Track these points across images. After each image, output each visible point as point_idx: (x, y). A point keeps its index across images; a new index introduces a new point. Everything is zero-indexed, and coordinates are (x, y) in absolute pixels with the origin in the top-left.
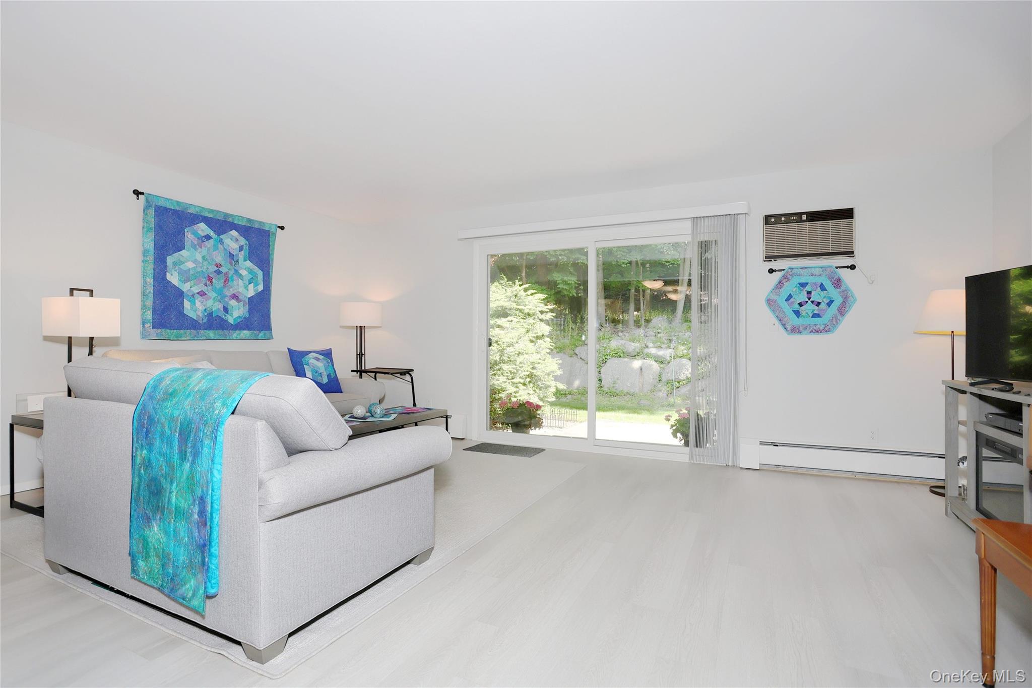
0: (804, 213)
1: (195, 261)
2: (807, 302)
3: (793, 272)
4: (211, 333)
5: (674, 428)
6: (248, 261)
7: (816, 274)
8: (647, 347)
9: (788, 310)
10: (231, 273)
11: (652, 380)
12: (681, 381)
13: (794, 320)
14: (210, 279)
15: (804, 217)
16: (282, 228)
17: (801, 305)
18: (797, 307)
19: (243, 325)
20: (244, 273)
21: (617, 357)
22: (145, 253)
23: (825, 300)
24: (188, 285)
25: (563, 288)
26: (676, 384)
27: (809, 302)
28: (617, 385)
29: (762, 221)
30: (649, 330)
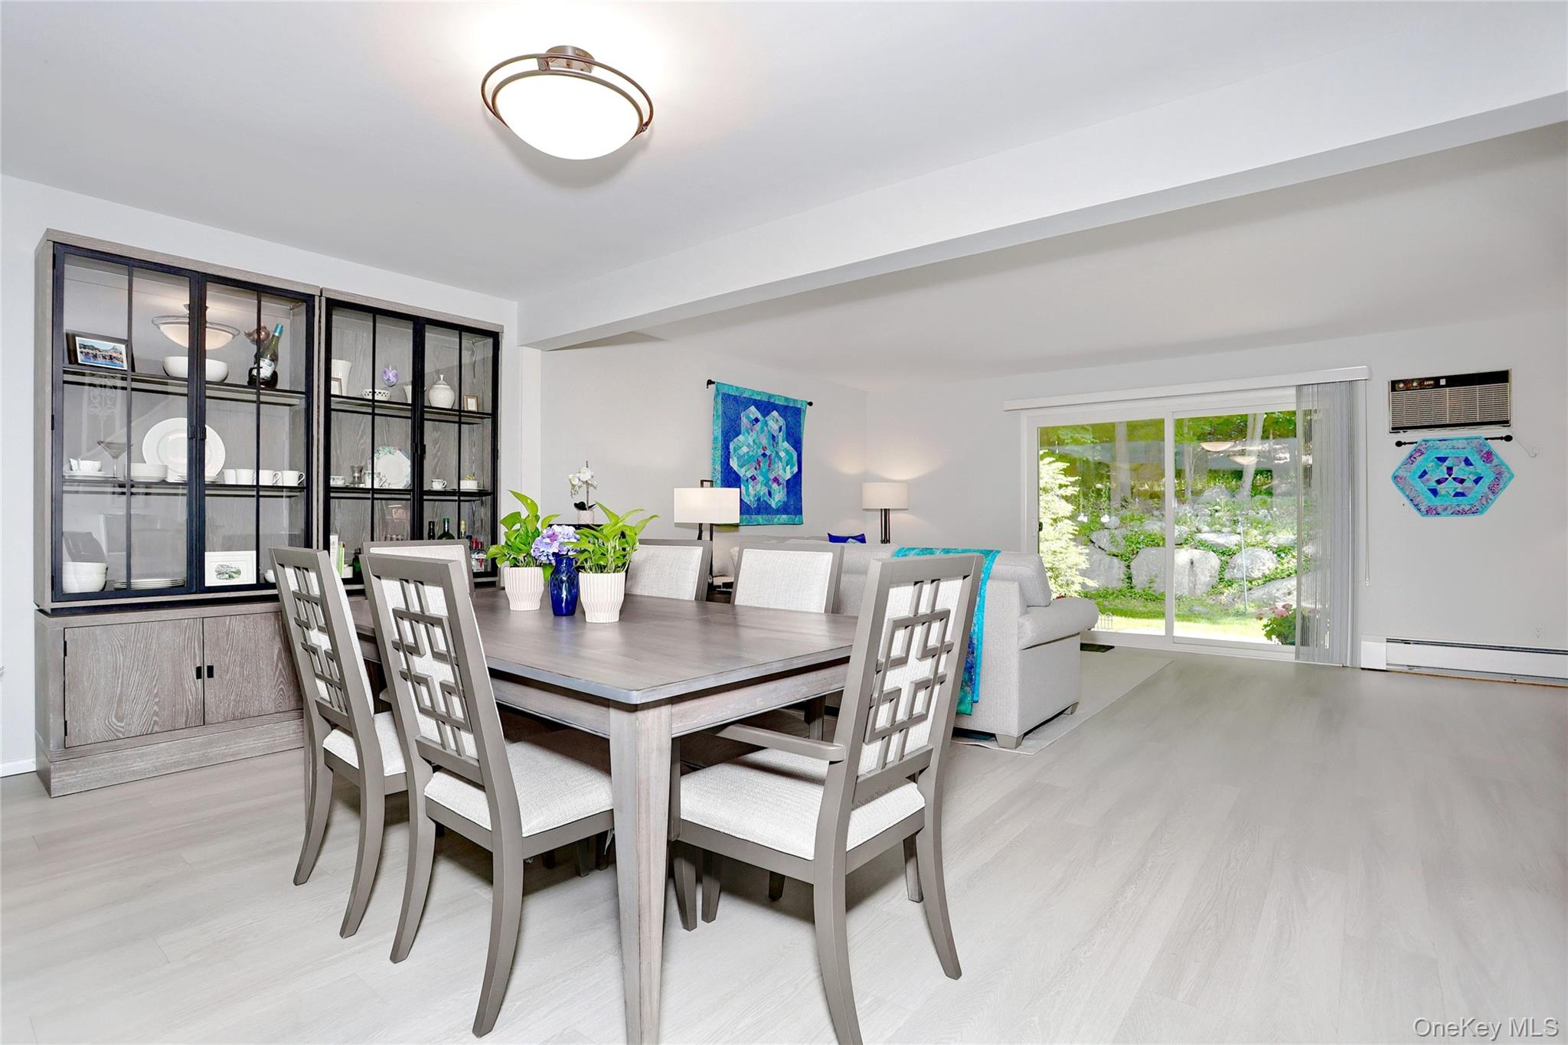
0: (1443, 377)
1: (748, 446)
2: (1447, 479)
3: (1428, 445)
4: (760, 518)
5: (1268, 628)
6: (786, 442)
7: (1460, 447)
8: (1199, 531)
9: (1421, 488)
10: (773, 455)
11: (1208, 579)
12: (1255, 579)
13: (1427, 500)
14: (759, 463)
15: (1443, 382)
16: (810, 404)
17: (1439, 482)
18: (1433, 484)
19: (784, 509)
20: (782, 454)
21: (1155, 546)
22: (715, 439)
23: (1471, 476)
24: (743, 470)
25: (1074, 450)
26: (1246, 585)
27: (1450, 479)
28: (1155, 585)
29: (1386, 388)
30: (1200, 506)
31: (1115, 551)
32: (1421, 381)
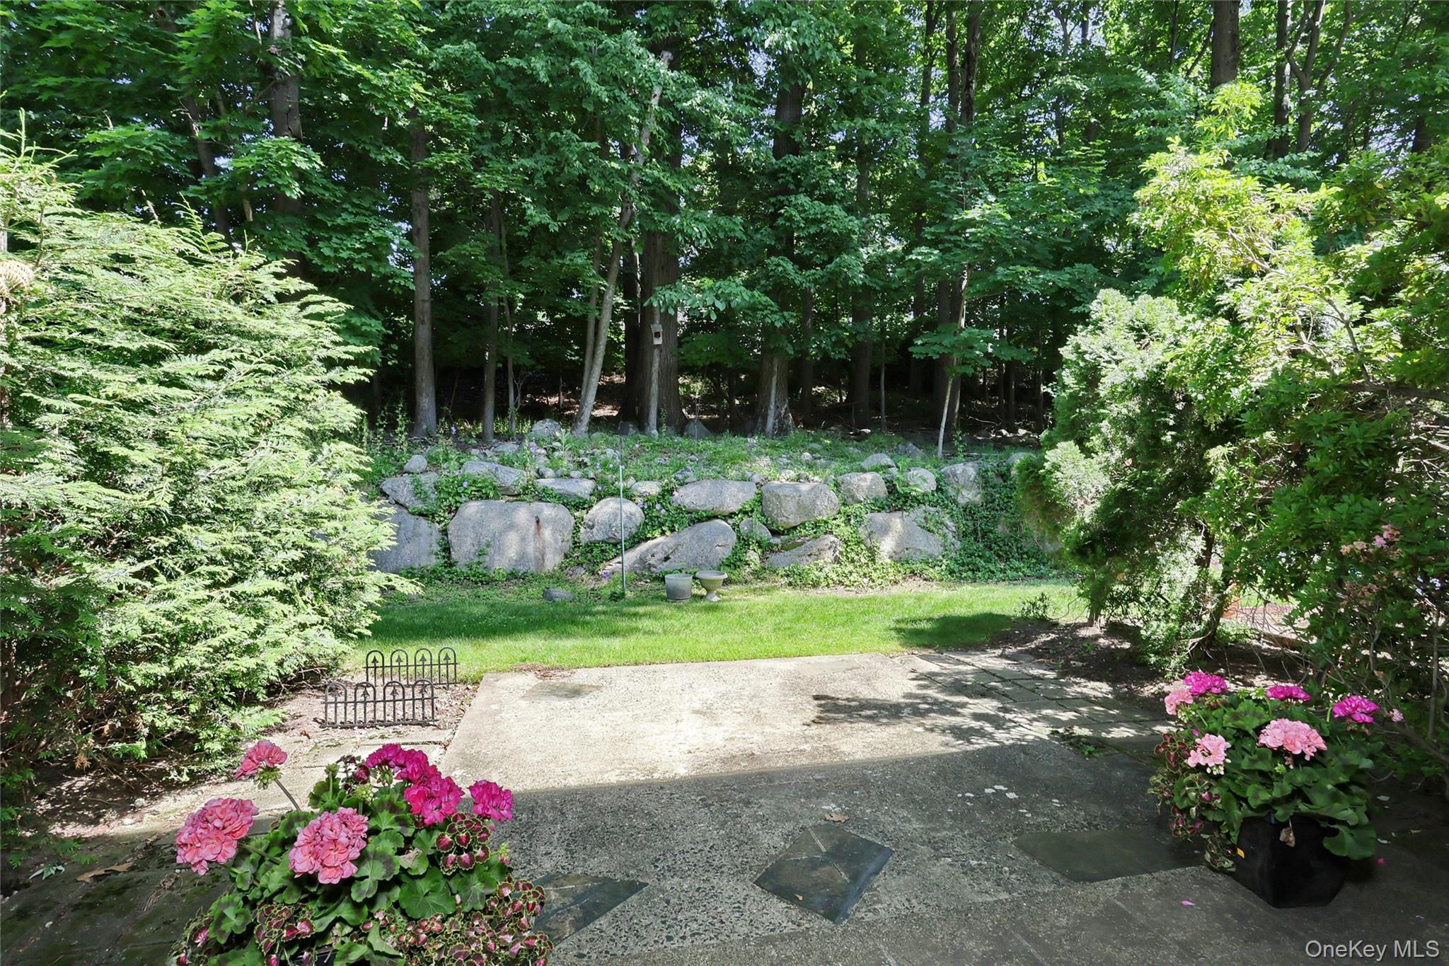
8: (541, 476)
11: (560, 544)
21: (482, 498)
28: (487, 558)
31: (420, 506)
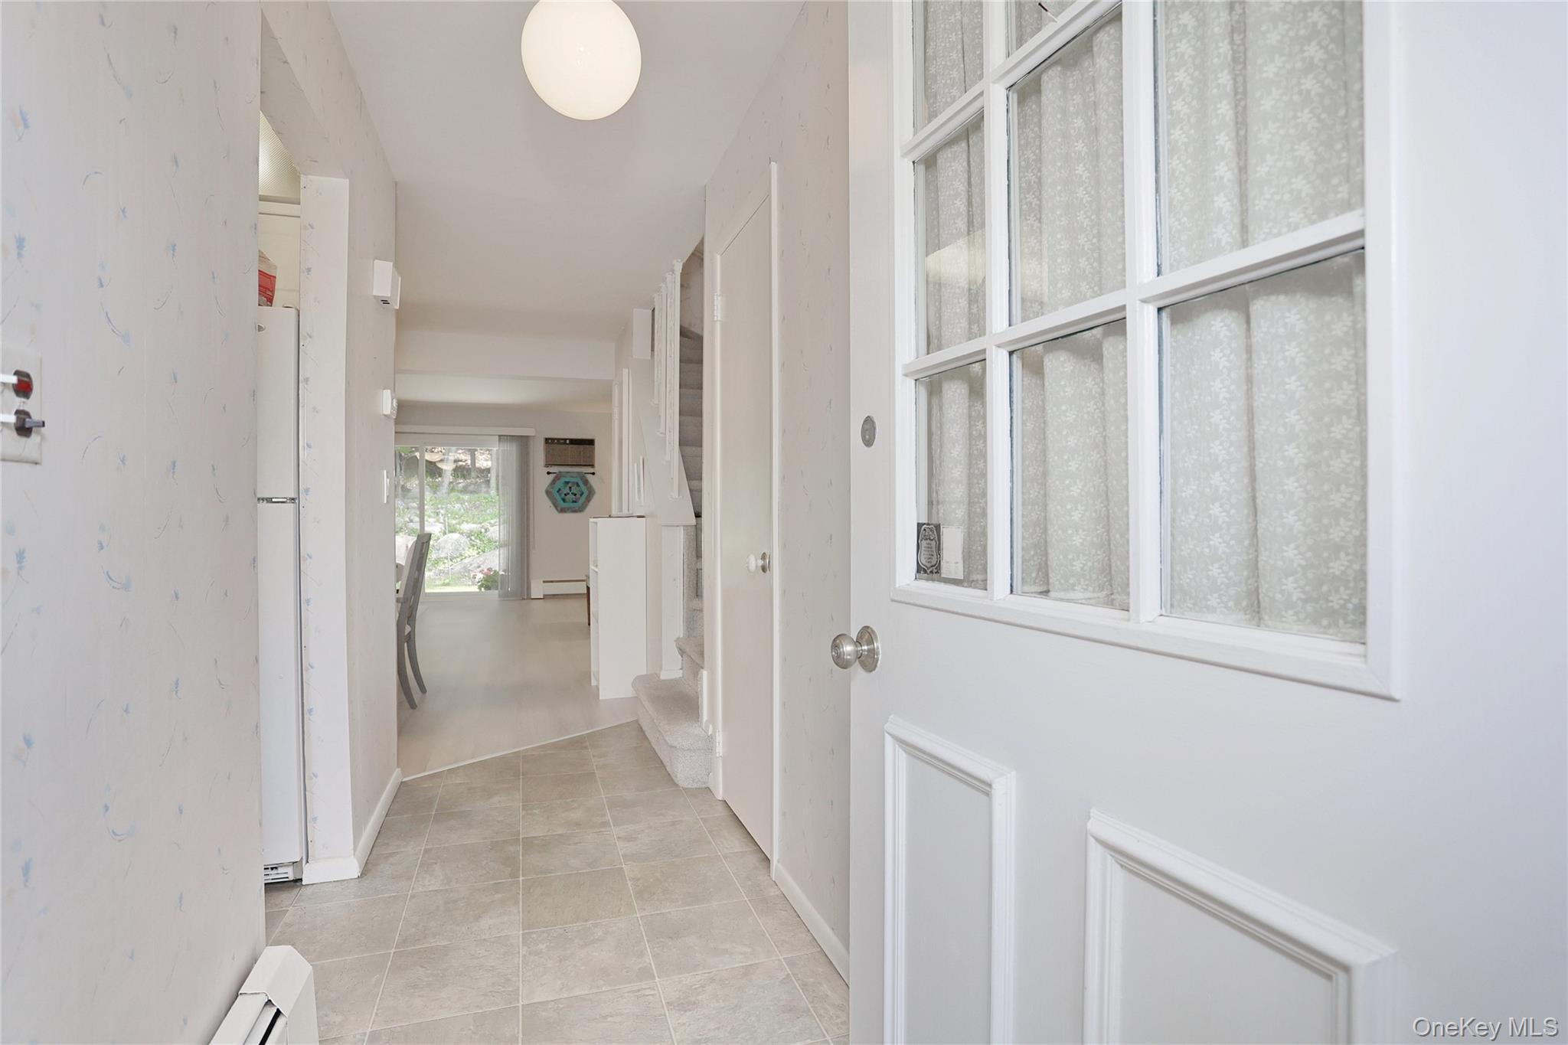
0: (568, 439)
2: (569, 493)
3: (561, 474)
7: (574, 476)
9: (558, 498)
13: (562, 504)
15: (568, 442)
17: (566, 495)
18: (563, 496)
23: (579, 492)
29: (542, 442)
30: (410, 500)
32: (558, 440)
